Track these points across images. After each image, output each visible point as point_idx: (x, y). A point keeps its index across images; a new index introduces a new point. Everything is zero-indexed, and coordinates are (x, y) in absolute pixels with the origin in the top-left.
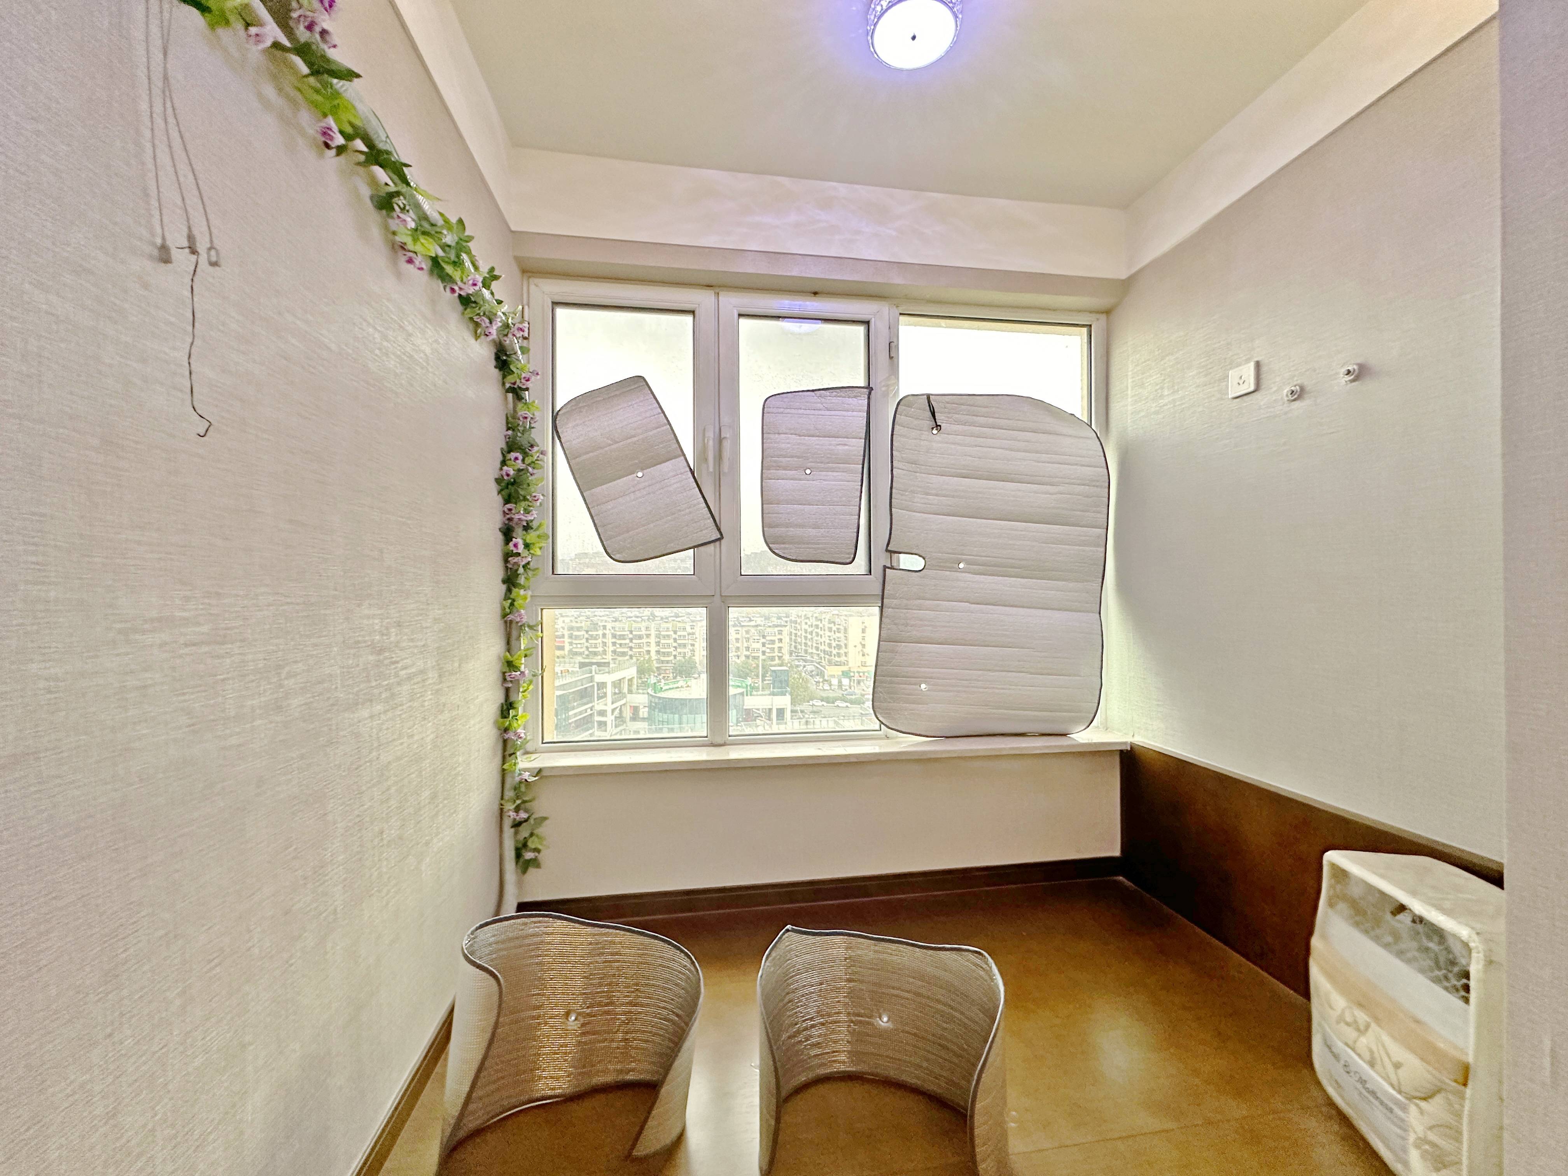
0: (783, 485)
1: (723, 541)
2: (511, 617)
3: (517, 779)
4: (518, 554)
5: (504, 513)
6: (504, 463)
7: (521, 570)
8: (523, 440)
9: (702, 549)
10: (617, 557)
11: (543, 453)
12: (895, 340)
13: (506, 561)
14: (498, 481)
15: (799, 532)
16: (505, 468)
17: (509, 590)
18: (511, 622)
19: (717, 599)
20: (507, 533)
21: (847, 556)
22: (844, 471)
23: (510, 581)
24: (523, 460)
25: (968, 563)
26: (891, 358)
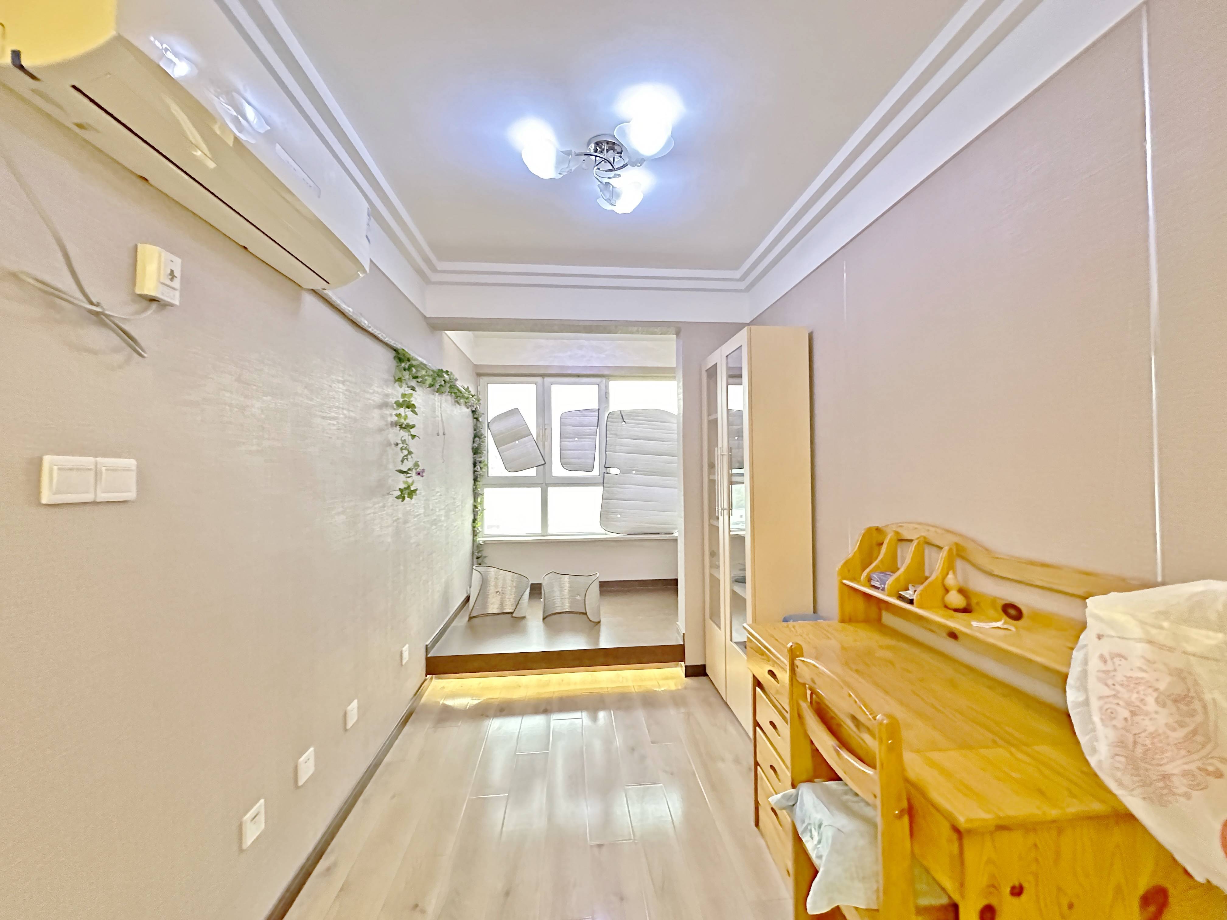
0: (566, 444)
1: (546, 464)
2: (475, 491)
3: (478, 543)
4: (478, 471)
5: (474, 458)
6: (474, 442)
7: (479, 476)
8: (479, 434)
9: (538, 467)
10: (510, 470)
11: (485, 437)
12: (608, 391)
13: (474, 473)
14: (473, 448)
15: (573, 460)
16: (474, 444)
17: (475, 483)
18: (476, 493)
19: (544, 485)
20: (475, 465)
21: (591, 469)
22: (590, 438)
23: (475, 480)
24: (479, 441)
25: (636, 471)
26: (606, 398)
